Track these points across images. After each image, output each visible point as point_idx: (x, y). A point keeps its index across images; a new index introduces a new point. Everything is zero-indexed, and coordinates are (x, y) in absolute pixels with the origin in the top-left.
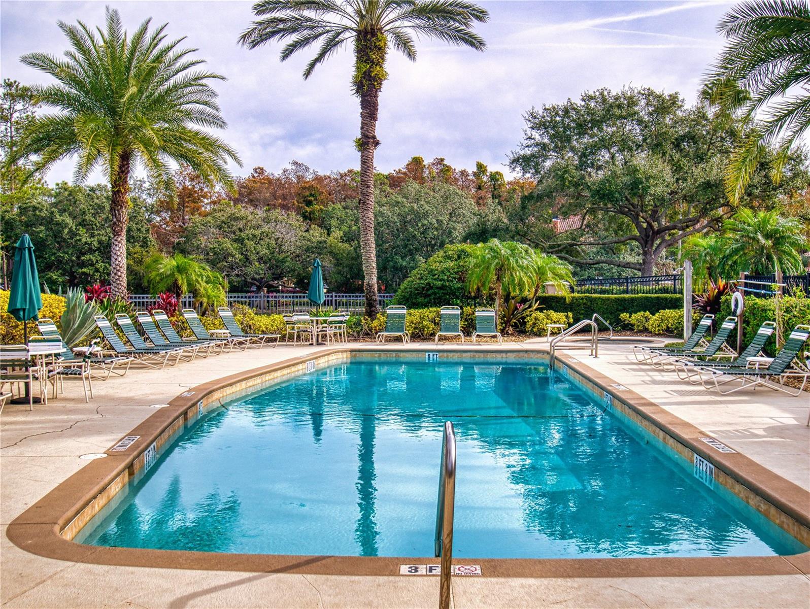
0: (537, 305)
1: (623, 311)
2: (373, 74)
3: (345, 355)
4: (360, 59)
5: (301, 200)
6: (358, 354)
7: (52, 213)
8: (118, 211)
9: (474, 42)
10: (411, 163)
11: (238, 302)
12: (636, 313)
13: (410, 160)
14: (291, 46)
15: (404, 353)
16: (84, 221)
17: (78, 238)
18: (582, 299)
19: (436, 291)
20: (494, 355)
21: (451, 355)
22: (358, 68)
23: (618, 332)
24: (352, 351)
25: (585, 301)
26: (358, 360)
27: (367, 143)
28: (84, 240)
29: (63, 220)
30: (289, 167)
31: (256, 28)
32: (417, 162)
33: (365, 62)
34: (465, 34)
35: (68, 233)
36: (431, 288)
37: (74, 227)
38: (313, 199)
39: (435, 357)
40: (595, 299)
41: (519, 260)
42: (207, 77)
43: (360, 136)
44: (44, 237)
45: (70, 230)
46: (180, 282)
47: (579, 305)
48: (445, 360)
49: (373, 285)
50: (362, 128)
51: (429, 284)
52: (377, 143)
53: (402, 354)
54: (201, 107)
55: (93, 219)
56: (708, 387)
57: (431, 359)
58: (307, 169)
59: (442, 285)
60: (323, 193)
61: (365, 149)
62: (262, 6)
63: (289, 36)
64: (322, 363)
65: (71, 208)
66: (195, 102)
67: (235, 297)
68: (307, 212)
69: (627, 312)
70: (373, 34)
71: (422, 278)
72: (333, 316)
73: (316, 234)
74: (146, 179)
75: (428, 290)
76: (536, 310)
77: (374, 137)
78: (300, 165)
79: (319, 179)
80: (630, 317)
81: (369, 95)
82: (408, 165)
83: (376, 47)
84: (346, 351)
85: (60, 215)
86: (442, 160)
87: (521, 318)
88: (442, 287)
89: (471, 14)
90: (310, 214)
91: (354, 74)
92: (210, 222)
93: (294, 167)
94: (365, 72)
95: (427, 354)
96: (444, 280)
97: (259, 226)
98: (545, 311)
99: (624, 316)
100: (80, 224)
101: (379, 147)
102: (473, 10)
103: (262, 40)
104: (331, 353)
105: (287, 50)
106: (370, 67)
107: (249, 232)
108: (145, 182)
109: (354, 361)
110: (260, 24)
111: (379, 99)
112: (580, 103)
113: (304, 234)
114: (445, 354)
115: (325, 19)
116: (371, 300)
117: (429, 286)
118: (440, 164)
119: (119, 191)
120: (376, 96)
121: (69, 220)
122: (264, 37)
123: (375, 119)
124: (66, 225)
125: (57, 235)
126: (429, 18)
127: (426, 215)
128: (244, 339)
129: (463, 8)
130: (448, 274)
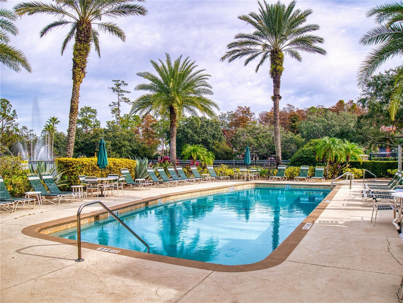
0: (348, 165)
1: (389, 168)
2: (277, 69)
3: (252, 185)
4: (272, 63)
5: (291, 121)
6: (258, 185)
7: (184, 128)
8: (173, 128)
9: (321, 52)
10: (339, 103)
11: (223, 163)
12: (394, 169)
13: (338, 102)
14: (248, 60)
15: (277, 185)
16: (196, 131)
17: (194, 138)
18: (371, 163)
19: (304, 159)
20: (314, 187)
21: (296, 186)
22: (271, 67)
23: (386, 178)
24: (256, 184)
25: (372, 164)
26: (258, 187)
27: (276, 98)
28: (196, 139)
29: (188, 131)
30: (286, 107)
31: (227, 55)
32: (341, 102)
33: (274, 64)
34: (317, 49)
35: (190, 136)
36: (302, 158)
37: (192, 134)
38: (295, 120)
39: (289, 187)
40: (377, 163)
41: (335, 146)
42: (204, 75)
43: (273, 95)
44: (181, 138)
45: (191, 135)
46: (193, 155)
47: (369, 166)
48: (293, 188)
49: (279, 157)
50: (274, 92)
51: (301, 156)
52: (280, 98)
53: (276, 186)
54: (203, 87)
55: (200, 130)
56: (366, 203)
57: (288, 188)
58: (294, 107)
59: (307, 156)
60: (299, 117)
61: (275, 100)
62: (231, 45)
63: (244, 56)
64: (239, 188)
65: (191, 126)
66: (202, 85)
67: (223, 161)
68: (293, 125)
69: (390, 169)
70: (277, 53)
71: (299, 154)
72: (251, 169)
73: (290, 135)
74: (227, 114)
75: (301, 159)
76: (348, 167)
77: (279, 95)
78: (291, 106)
79: (299, 111)
80: (392, 171)
81: (276, 78)
82: (337, 104)
83: (278, 58)
84: (253, 184)
85: (187, 129)
86: (352, 101)
87: (340, 171)
88: (307, 158)
89: (317, 40)
90: (294, 126)
91: (270, 70)
92: (245, 131)
93: (288, 107)
94: (274, 68)
95: (286, 186)
96: (308, 155)
97: (266, 132)
98: (352, 168)
99: (389, 170)
100: (195, 132)
101: (282, 99)
102: (318, 38)
103: (233, 59)
104: (245, 184)
105: (246, 61)
106: (276, 66)
107: (261, 134)
108: (226, 115)
109: (256, 188)
110: (229, 52)
111: (281, 79)
112: (385, 74)
113: (284, 135)
114: (294, 186)
115: (257, 48)
116: (278, 163)
117: (302, 157)
118: (352, 103)
119: (173, 121)
120: (279, 78)
121: (190, 131)
122: (234, 57)
123: (279, 88)
124: (189, 133)
125: (186, 136)
126: (297, 44)
127: (334, 126)
128: (200, 179)
129: (313, 38)
130: (310, 152)
